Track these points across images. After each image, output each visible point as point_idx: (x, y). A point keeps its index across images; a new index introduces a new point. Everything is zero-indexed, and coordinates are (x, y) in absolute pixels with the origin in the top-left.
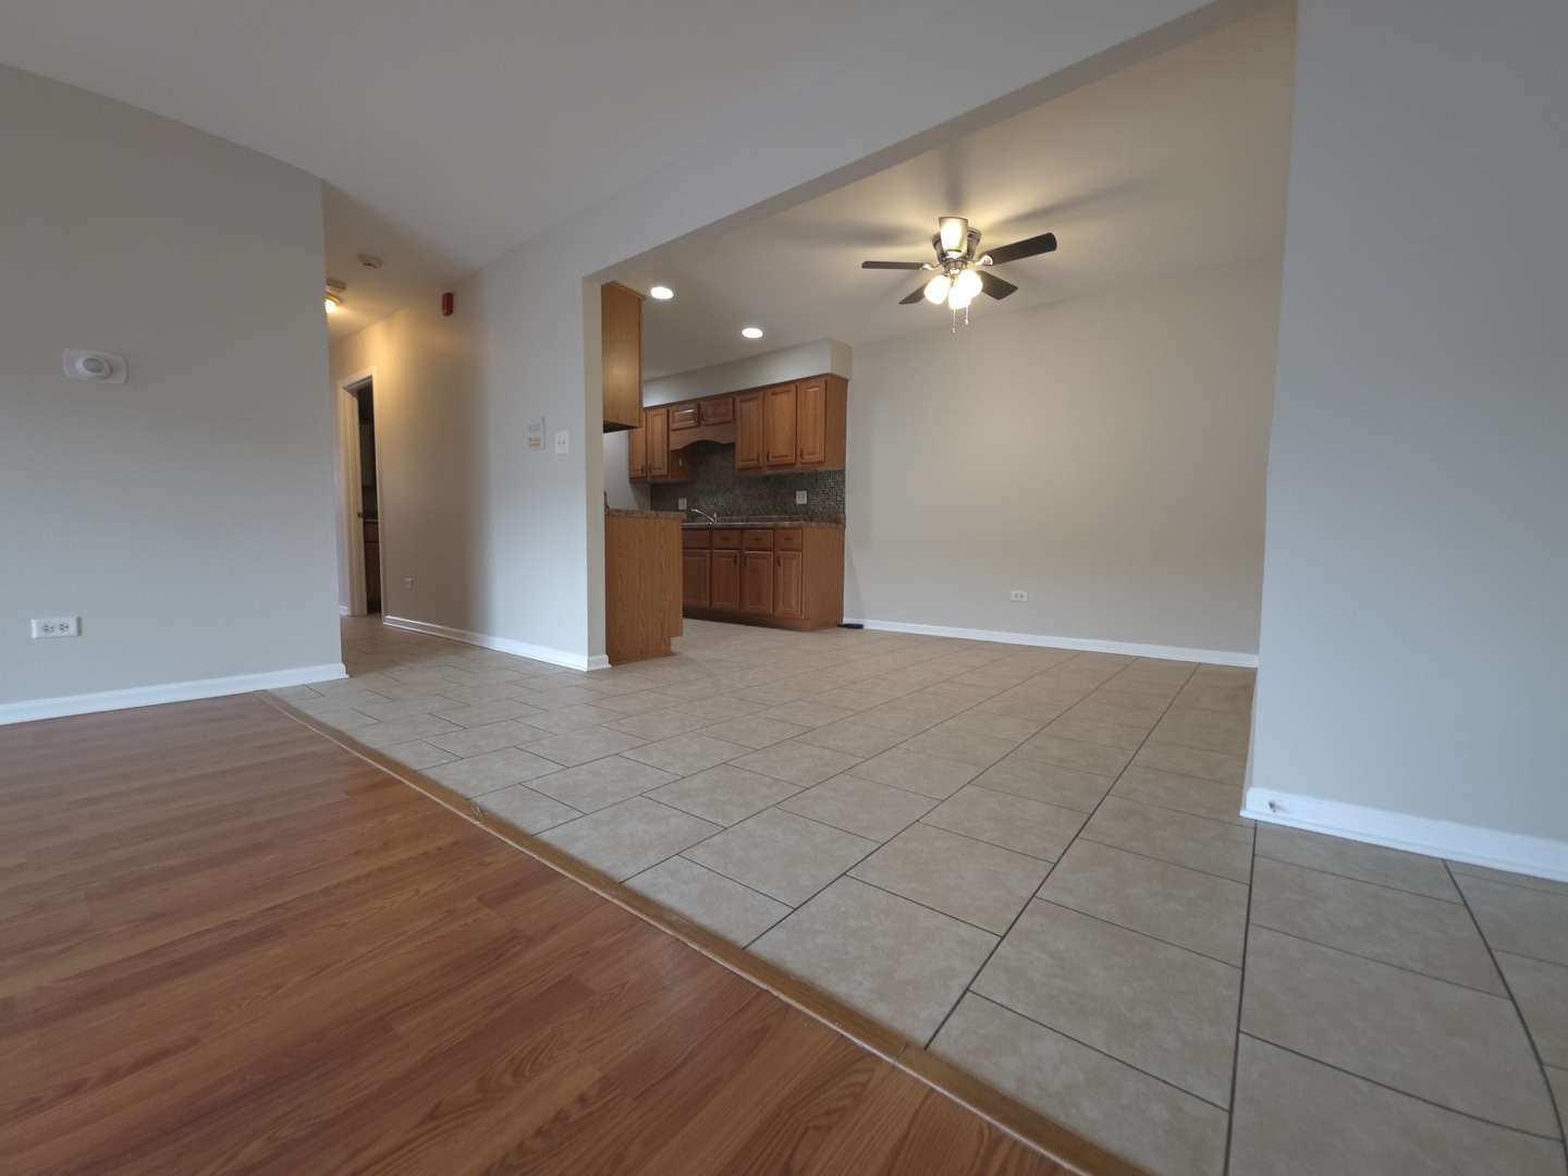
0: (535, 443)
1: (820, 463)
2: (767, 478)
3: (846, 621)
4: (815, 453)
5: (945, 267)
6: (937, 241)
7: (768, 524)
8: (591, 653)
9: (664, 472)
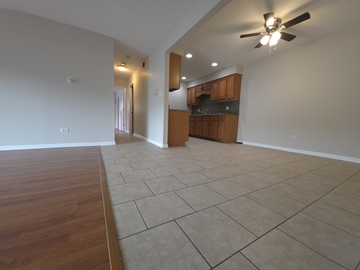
0: (156, 94)
1: (232, 98)
2: (219, 103)
3: (238, 141)
4: (231, 96)
5: (268, 33)
6: (265, 25)
7: (217, 115)
8: (164, 144)
9: (194, 103)
